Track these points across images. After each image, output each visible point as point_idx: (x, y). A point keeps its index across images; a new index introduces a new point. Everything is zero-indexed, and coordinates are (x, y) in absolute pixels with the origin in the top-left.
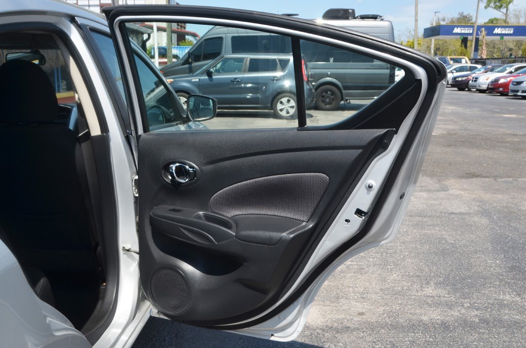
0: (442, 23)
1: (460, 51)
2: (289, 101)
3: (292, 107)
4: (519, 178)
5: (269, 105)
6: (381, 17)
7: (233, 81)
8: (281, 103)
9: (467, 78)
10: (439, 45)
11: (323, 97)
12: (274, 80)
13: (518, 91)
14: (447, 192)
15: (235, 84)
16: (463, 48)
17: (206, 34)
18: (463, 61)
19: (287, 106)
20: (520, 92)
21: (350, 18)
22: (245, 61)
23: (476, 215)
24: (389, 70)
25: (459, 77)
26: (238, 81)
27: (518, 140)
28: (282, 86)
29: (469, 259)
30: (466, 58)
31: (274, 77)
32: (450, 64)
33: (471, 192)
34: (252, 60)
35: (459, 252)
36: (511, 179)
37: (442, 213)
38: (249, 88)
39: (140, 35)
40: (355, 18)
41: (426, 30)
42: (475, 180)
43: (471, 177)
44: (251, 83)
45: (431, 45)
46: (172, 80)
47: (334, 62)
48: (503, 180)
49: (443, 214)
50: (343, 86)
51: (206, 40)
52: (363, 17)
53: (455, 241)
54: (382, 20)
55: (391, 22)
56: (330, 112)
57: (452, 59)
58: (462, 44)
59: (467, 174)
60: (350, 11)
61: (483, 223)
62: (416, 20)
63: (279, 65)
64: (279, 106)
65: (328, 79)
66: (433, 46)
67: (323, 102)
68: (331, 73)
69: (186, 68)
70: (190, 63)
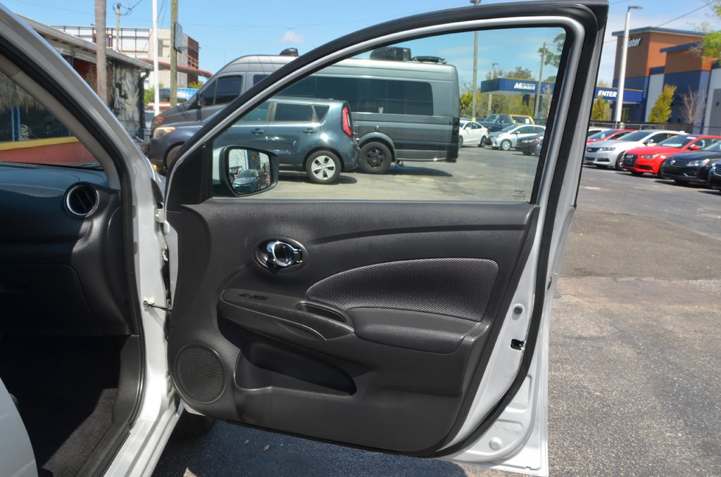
0: (499, 77)
1: (522, 109)
2: (326, 160)
3: (331, 168)
4: (643, 277)
5: (301, 165)
6: (443, 60)
7: (253, 133)
8: (317, 162)
9: (533, 140)
10: (497, 102)
11: (369, 156)
12: (308, 133)
13: (593, 159)
14: (559, 300)
15: (257, 137)
16: (526, 106)
17: (220, 71)
18: (527, 121)
19: (324, 167)
20: (596, 160)
21: (404, 59)
22: (270, 107)
23: (614, 340)
24: (452, 126)
25: (525, 139)
26: (260, 133)
27: (616, 221)
28: (319, 140)
29: (637, 432)
30: (531, 118)
31: (309, 129)
32: (512, 124)
33: (591, 300)
34: (279, 105)
35: (616, 414)
36: (632, 279)
37: (565, 337)
38: (276, 141)
39: (135, 70)
40: (410, 59)
41: (483, 83)
42: (588, 279)
43: (583, 275)
44: (278, 136)
45: (488, 101)
46: (173, 128)
47: (384, 112)
48: (624, 279)
49: (568, 340)
50: (394, 143)
51: (220, 78)
52: (422, 60)
53: (602, 392)
54: (444, 64)
55: (455, 67)
56: (378, 176)
57: (514, 118)
58: (523, 101)
59: (576, 270)
60: (405, 50)
61: (628, 355)
62: (475, 71)
63: (314, 114)
64: (314, 167)
65: (376, 134)
66: (490, 102)
67: (369, 162)
68: (380, 127)
69: (194, 113)
70: (199, 108)
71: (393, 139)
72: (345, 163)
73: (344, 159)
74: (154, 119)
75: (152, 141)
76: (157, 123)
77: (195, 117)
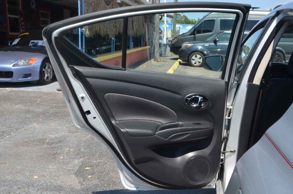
51: (205, 21)
69: (192, 37)
71: (285, 50)
74: (173, 39)
75: (181, 50)
76: (174, 41)
77: (193, 39)
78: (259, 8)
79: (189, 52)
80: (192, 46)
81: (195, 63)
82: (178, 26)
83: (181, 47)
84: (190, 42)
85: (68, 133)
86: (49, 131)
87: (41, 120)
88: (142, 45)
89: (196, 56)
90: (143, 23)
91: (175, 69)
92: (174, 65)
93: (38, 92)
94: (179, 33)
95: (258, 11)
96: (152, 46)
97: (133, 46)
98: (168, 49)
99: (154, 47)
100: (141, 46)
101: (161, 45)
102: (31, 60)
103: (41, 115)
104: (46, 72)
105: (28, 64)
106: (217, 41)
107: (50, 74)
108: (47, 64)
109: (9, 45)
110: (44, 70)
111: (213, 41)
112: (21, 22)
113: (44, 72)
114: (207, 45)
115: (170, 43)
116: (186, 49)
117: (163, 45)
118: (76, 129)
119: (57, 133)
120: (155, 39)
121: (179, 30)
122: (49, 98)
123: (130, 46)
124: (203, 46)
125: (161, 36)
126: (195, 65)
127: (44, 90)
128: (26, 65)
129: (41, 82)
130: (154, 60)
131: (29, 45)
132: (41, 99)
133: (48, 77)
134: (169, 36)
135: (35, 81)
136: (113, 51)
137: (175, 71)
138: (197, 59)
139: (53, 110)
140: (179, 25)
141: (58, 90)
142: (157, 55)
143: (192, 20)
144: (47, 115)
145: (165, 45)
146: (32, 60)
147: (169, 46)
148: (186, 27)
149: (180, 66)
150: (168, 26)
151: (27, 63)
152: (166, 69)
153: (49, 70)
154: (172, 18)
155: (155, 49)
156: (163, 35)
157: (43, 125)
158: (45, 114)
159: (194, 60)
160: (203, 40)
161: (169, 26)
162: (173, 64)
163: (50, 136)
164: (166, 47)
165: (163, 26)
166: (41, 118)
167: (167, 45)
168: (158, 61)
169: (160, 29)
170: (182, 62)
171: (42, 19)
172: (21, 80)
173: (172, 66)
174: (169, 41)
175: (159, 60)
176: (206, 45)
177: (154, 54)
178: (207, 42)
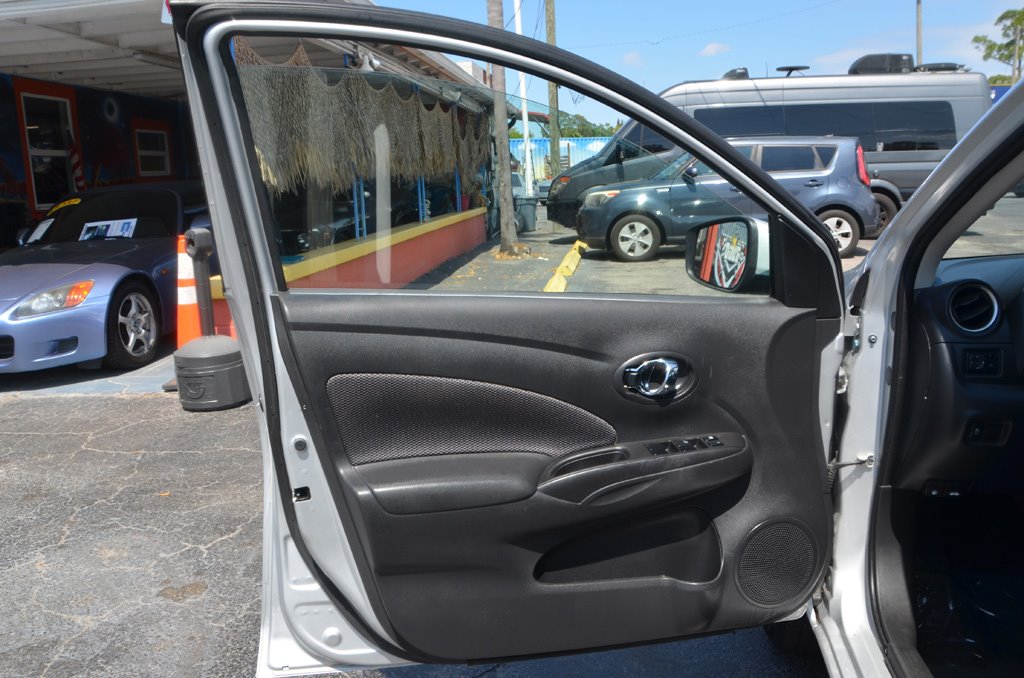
2: (839, 224)
3: (846, 235)
6: (963, 66)
12: (809, 186)
21: (904, 70)
22: (753, 153)
31: (812, 180)
34: (766, 150)
40: (913, 70)
46: (617, 192)
47: (884, 150)
50: (901, 193)
52: (935, 68)
54: (967, 71)
60: (904, 58)
63: (817, 159)
68: (880, 171)
69: (611, 170)
70: (619, 161)
71: (899, 188)
72: (866, 227)
73: (864, 220)
74: (554, 182)
75: (583, 211)
76: (559, 186)
77: (615, 174)
78: (807, 68)
79: (610, 218)
80: (617, 196)
81: (632, 250)
82: (563, 143)
83: (579, 203)
84: (606, 187)
85: (160, 600)
86: (82, 594)
87: (68, 533)
88: (459, 206)
89: (632, 228)
90: (455, 139)
91: (570, 274)
92: (564, 263)
93: (100, 399)
94: (569, 164)
95: (804, 77)
96: (490, 208)
97: (429, 213)
98: (542, 212)
99: (499, 210)
100: (455, 210)
101: (519, 202)
102: (73, 289)
103: (75, 508)
104: (130, 327)
105: (65, 304)
106: (696, 175)
107: (149, 331)
108: (133, 298)
109: (21, 242)
110: (121, 318)
111: (680, 176)
112: (75, 167)
113: (123, 326)
114: (663, 189)
115: (546, 194)
116: (600, 208)
117: (524, 202)
118: (198, 574)
119: (114, 600)
120: (498, 187)
121: (566, 154)
122: (132, 424)
123: (421, 213)
124: (653, 194)
125: (517, 176)
126: (631, 254)
127: (120, 392)
128: (56, 309)
129: (115, 363)
130: (502, 251)
131: (80, 239)
132: (101, 433)
133: (139, 343)
134: (541, 174)
135: (94, 360)
136: (361, 234)
137: (570, 281)
138: (635, 237)
139: (129, 481)
140: (568, 142)
141: (169, 389)
142: (509, 232)
143: (601, 125)
144: (99, 506)
145: (532, 202)
146: (78, 290)
147: (544, 203)
148: (586, 144)
149: (585, 262)
150: (533, 146)
151: (59, 301)
152: (542, 278)
153: (143, 318)
154: (546, 122)
155: (502, 215)
156: (521, 173)
157: (68, 559)
158: (93, 501)
159: (627, 239)
160: (651, 175)
161: (537, 146)
162: (562, 258)
163: (79, 620)
164: (535, 206)
165: (520, 147)
166: (71, 524)
167: (536, 200)
168: (512, 253)
169: (511, 156)
170: (589, 249)
171: (141, 153)
172: (43, 361)
173: (558, 265)
174: (542, 189)
175: (516, 249)
176: (659, 191)
177: (500, 233)
178: (664, 181)
